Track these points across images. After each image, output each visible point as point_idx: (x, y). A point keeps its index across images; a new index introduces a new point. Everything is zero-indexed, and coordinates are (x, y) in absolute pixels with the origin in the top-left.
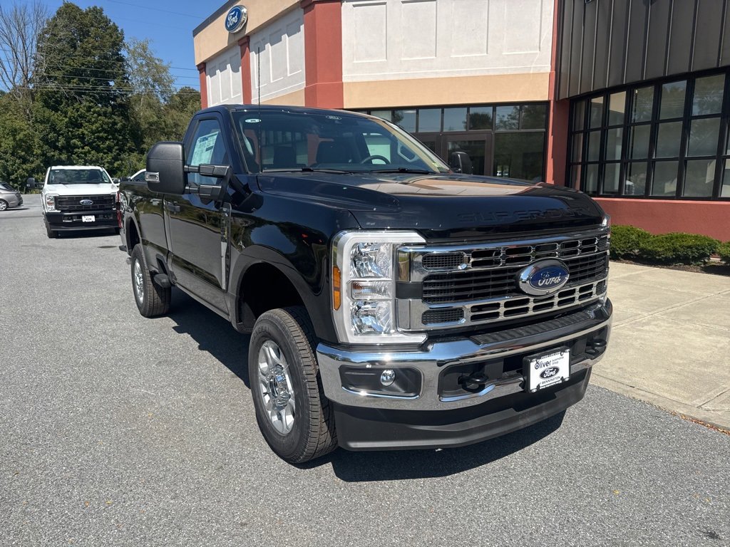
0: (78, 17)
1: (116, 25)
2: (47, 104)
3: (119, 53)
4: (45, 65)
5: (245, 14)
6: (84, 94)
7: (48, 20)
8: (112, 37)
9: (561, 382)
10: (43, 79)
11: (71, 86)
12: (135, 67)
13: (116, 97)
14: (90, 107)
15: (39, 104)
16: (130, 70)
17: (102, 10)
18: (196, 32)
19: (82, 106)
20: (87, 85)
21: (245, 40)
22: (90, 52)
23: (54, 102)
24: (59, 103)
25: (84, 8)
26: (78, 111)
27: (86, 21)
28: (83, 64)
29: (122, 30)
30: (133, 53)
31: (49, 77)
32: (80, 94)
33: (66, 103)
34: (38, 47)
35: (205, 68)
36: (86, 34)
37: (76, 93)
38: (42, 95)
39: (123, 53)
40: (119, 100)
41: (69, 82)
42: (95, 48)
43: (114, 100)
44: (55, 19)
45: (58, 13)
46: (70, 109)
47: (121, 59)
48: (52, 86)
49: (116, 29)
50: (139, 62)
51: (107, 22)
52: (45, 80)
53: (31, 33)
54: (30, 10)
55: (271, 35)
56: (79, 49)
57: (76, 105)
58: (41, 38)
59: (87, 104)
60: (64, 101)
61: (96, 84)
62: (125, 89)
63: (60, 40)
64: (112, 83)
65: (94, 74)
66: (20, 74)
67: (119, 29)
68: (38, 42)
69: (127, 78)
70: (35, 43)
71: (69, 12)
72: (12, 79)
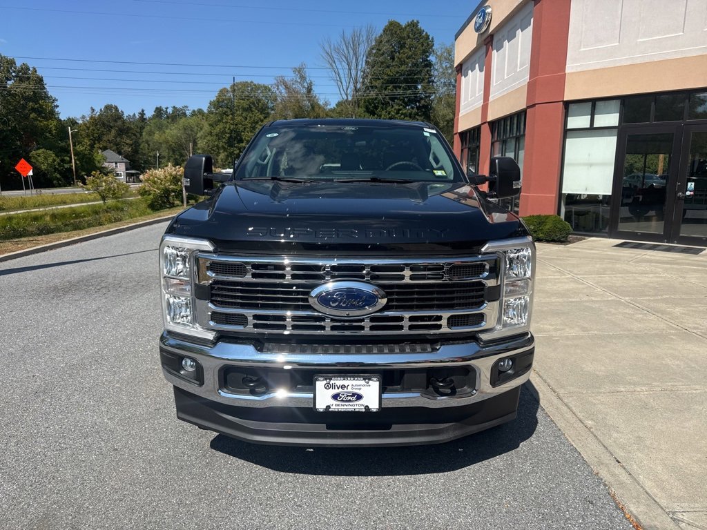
0: (398, 32)
1: (428, 34)
2: (368, 110)
3: (428, 59)
4: (370, 77)
5: (489, 14)
6: (396, 98)
7: (376, 37)
8: (423, 45)
9: (364, 410)
10: (367, 88)
11: (386, 92)
12: (441, 70)
13: (422, 99)
14: (399, 110)
15: (362, 110)
16: (436, 73)
17: (418, 22)
18: (457, 37)
19: (393, 109)
20: (399, 90)
21: (489, 39)
22: (404, 61)
23: (373, 107)
24: (376, 107)
25: (403, 23)
26: (389, 114)
27: (405, 34)
28: (397, 72)
29: (433, 38)
30: (439, 58)
31: (372, 87)
32: (393, 99)
33: (382, 108)
34: (366, 62)
35: (461, 69)
36: (402, 46)
37: (390, 98)
38: (365, 102)
39: (432, 58)
40: (423, 102)
41: (385, 89)
42: (408, 58)
43: (419, 102)
44: (381, 36)
45: (384, 31)
46: (384, 112)
47: (429, 65)
48: (373, 94)
49: (428, 37)
50: (444, 65)
51: (421, 32)
52: (368, 89)
53: (363, 49)
54: (364, 33)
55: (509, 32)
56: (396, 59)
57: (389, 109)
58: (370, 54)
59: (397, 107)
60: (380, 106)
61: (405, 89)
62: (429, 91)
63: (383, 54)
64: (419, 87)
65: (406, 81)
66: (352, 85)
67: (430, 37)
68: (367, 57)
69: (433, 82)
70: (365, 58)
71: (392, 28)
72: (345, 90)
